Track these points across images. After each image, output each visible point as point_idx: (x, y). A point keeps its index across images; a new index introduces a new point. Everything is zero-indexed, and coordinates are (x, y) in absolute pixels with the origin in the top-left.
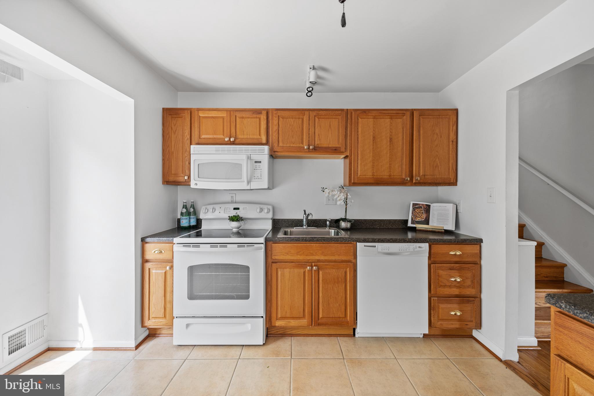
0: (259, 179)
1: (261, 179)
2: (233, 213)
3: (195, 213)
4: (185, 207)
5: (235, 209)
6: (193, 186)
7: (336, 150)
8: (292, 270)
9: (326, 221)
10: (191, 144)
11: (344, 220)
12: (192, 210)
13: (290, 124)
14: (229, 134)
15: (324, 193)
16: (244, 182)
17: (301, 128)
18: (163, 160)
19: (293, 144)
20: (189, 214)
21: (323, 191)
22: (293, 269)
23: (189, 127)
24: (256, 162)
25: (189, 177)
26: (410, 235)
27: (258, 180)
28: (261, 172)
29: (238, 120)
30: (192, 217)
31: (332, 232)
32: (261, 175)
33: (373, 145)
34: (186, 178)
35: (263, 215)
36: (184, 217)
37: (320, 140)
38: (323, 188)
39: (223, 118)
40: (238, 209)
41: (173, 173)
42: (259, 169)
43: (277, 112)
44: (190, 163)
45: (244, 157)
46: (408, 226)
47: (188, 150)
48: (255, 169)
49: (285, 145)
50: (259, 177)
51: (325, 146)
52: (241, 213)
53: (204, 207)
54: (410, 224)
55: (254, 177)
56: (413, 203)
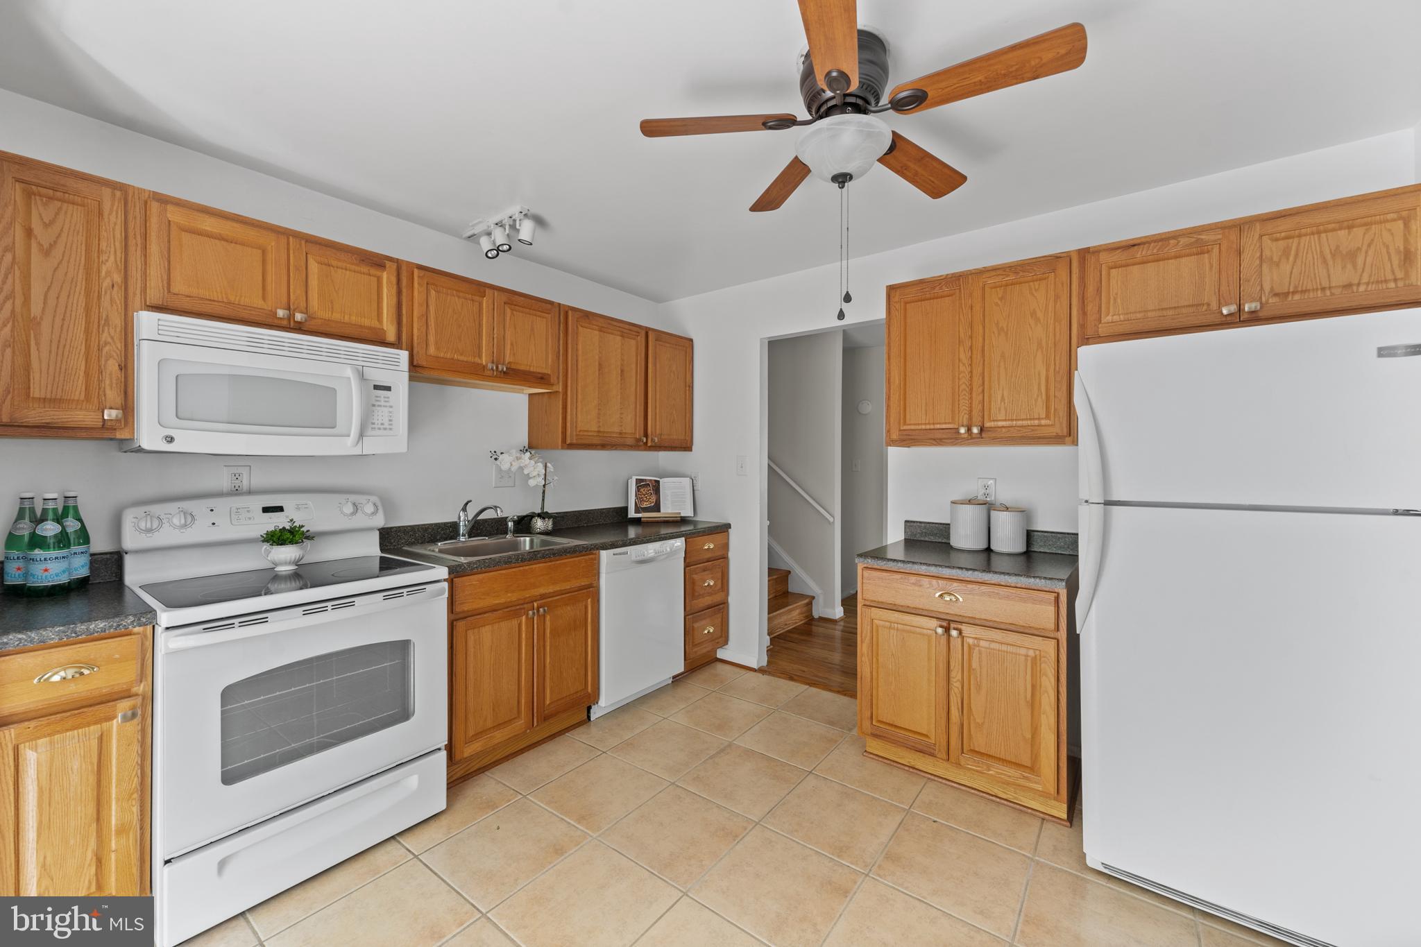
0: (385, 429)
1: (391, 429)
5: (266, 510)
6: (148, 443)
7: (542, 378)
8: (496, 626)
9: (503, 521)
11: (543, 515)
13: (454, 310)
15: (498, 462)
16: (352, 437)
17: (477, 323)
19: (461, 355)
21: (496, 459)
22: (497, 624)
24: (376, 387)
25: (128, 416)
26: (632, 532)
27: (382, 432)
28: (390, 412)
29: (314, 267)
31: (525, 541)
32: (390, 420)
33: (599, 378)
34: (110, 415)
35: (360, 521)
37: (514, 354)
38: (495, 452)
39: (262, 249)
40: (279, 509)
42: (386, 406)
43: (424, 275)
46: (629, 516)
47: (118, 325)
48: (374, 405)
49: (442, 355)
50: (386, 425)
51: (522, 368)
54: (632, 514)
55: (373, 424)
56: (636, 479)
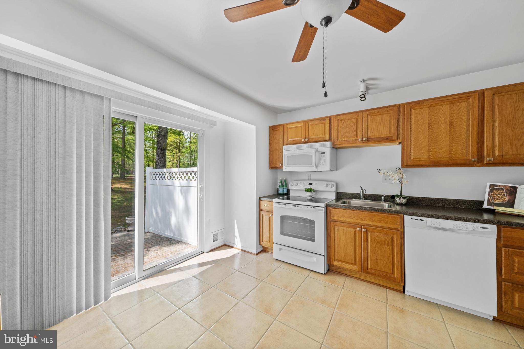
0: (323, 164)
1: (325, 164)
2: (308, 187)
3: (287, 186)
4: (281, 182)
5: (309, 184)
6: (284, 170)
7: (387, 139)
9: (381, 196)
10: (283, 145)
11: (400, 196)
12: (285, 184)
13: (347, 124)
14: (305, 136)
15: (380, 173)
16: (314, 167)
17: (356, 125)
18: (270, 155)
19: (350, 138)
20: (283, 186)
21: (379, 172)
22: (346, 228)
23: (282, 135)
24: (321, 153)
25: (282, 165)
26: (486, 217)
27: (322, 165)
28: (325, 159)
29: (310, 127)
30: (284, 188)
31: (386, 205)
32: (325, 162)
33: (429, 131)
34: (281, 165)
35: (329, 189)
36: (280, 188)
37: (372, 132)
38: (379, 170)
39: (301, 127)
40: (312, 184)
41: (274, 162)
42: (323, 158)
43: (337, 117)
44: (282, 156)
45: (314, 150)
46: (484, 207)
47: (281, 148)
48: (321, 158)
49: (343, 140)
50: (324, 163)
51: (377, 137)
52: (312, 187)
53: (291, 182)
54: (485, 206)
55: (321, 163)
56: (490, 184)
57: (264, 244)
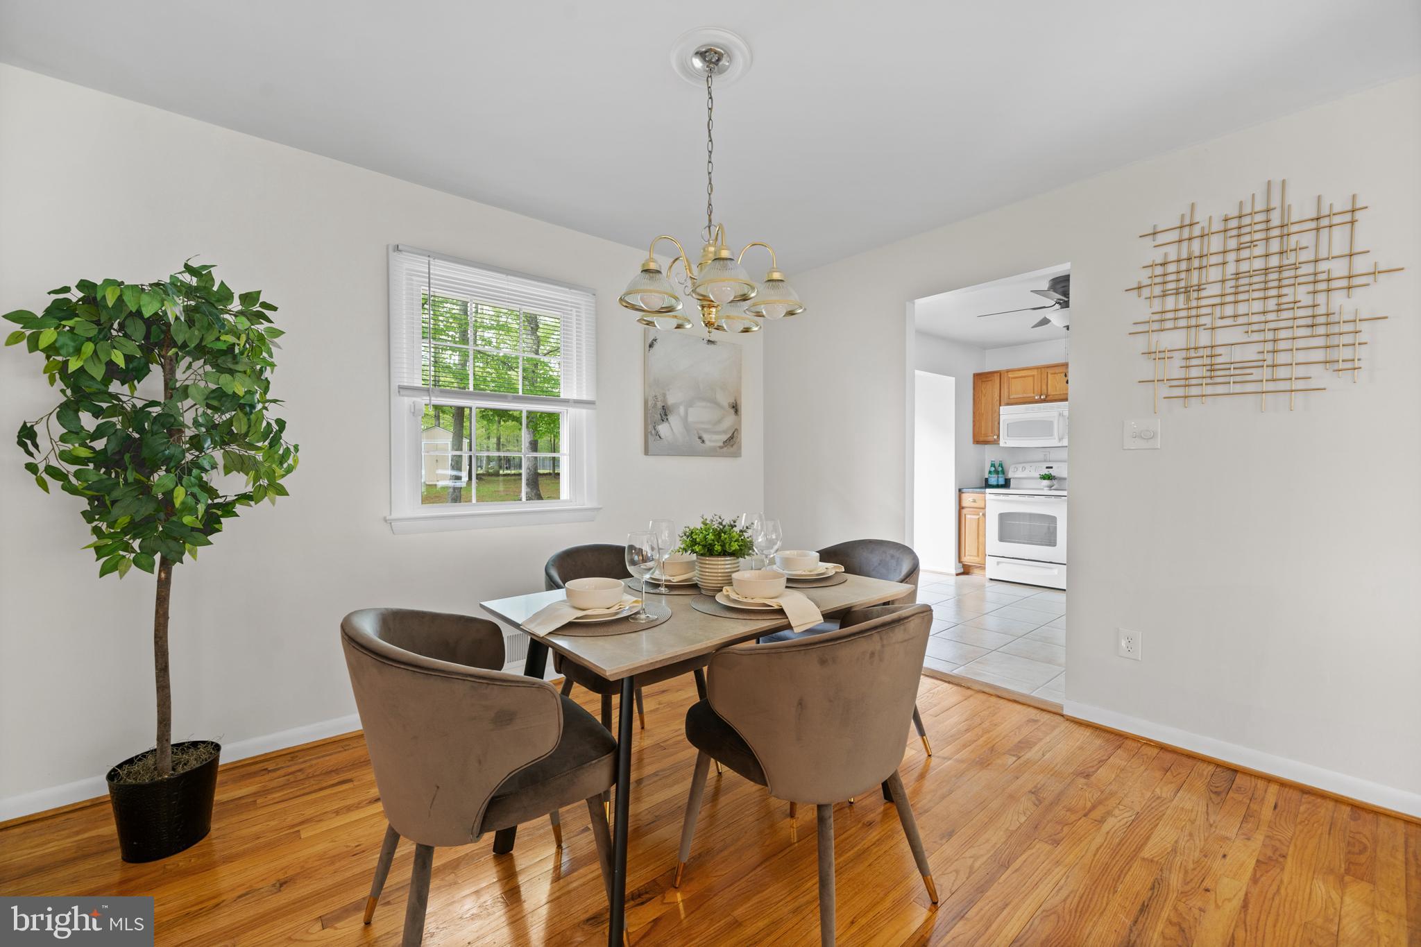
2: (1046, 472)
3: (1003, 472)
4: (993, 465)
5: (1047, 468)
6: (1002, 444)
10: (1000, 405)
12: (1000, 469)
14: (1040, 391)
16: (1055, 439)
18: (974, 421)
20: (997, 472)
23: (998, 385)
25: (999, 436)
29: (1049, 375)
30: (1000, 476)
34: (995, 437)
36: (992, 476)
39: (1033, 376)
40: (1051, 468)
41: (983, 433)
44: (999, 423)
45: (1056, 414)
47: (997, 410)
52: (1053, 472)
53: (1014, 466)
57: (967, 559)
